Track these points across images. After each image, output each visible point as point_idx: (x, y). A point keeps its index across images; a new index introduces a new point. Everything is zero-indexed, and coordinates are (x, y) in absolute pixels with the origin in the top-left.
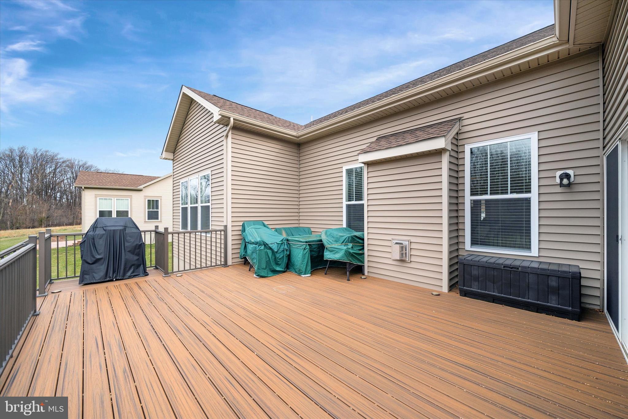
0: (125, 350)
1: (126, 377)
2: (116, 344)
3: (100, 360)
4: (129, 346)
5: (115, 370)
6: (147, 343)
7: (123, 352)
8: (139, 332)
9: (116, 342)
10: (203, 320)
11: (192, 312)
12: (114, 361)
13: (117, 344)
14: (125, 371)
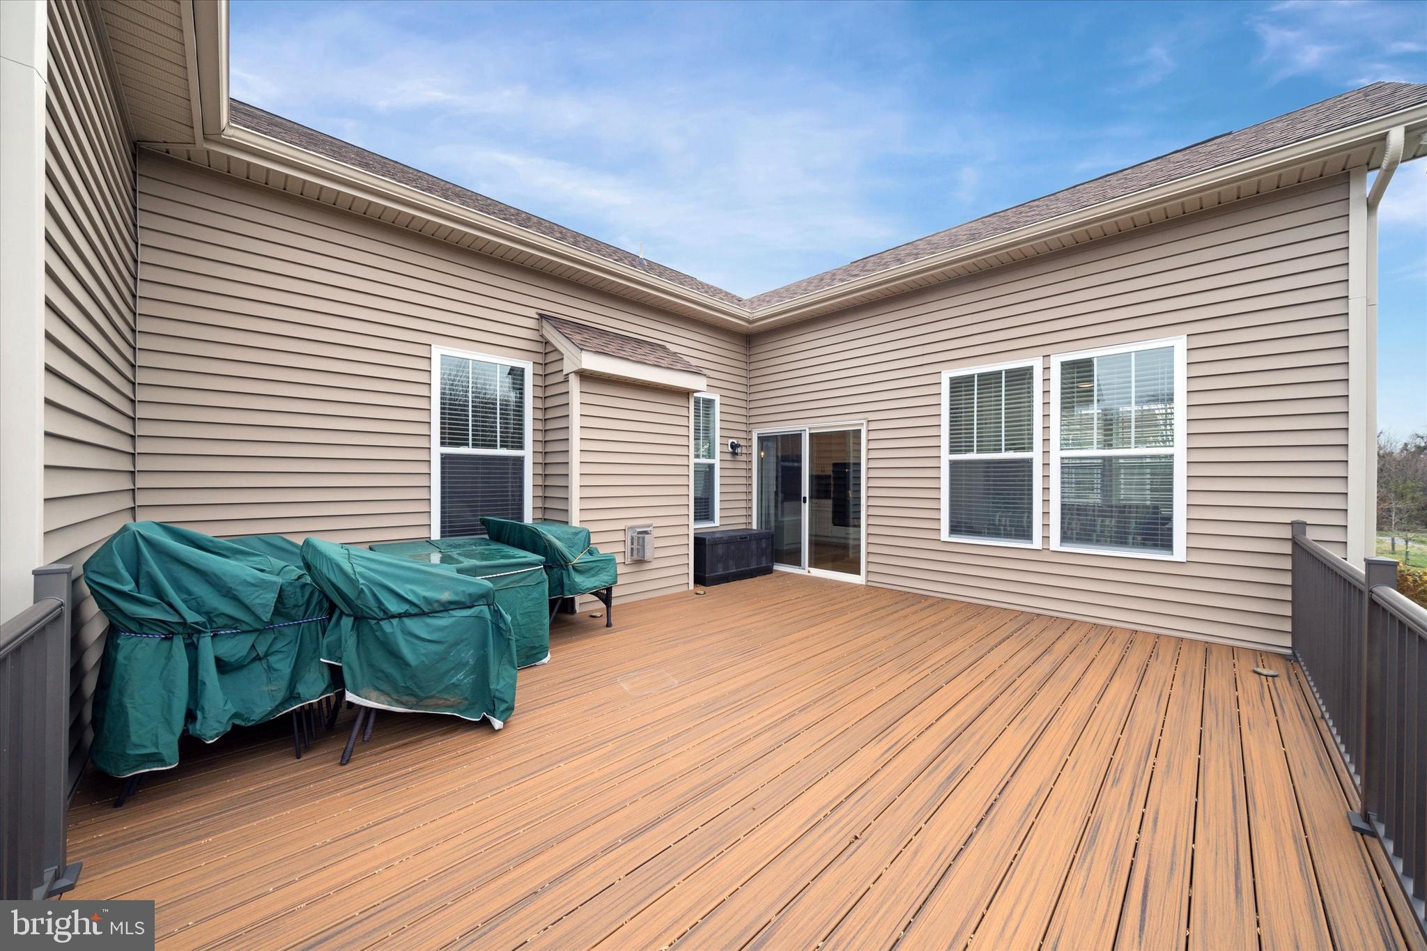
0: (1089, 820)
1: (1121, 771)
2: (1097, 856)
3: (1153, 839)
4: (1074, 822)
5: (1132, 795)
6: (1035, 799)
7: (1098, 815)
8: (1017, 848)
9: (1092, 859)
10: (881, 756)
11: (844, 792)
12: (1125, 812)
13: (1094, 853)
14: (1116, 781)
